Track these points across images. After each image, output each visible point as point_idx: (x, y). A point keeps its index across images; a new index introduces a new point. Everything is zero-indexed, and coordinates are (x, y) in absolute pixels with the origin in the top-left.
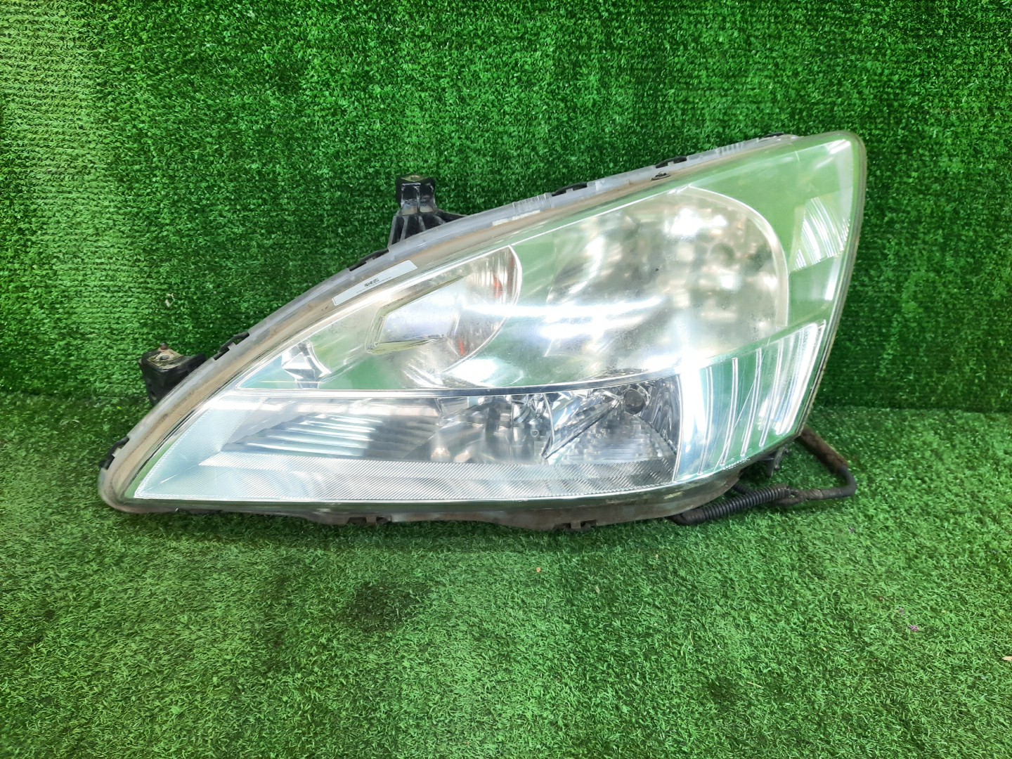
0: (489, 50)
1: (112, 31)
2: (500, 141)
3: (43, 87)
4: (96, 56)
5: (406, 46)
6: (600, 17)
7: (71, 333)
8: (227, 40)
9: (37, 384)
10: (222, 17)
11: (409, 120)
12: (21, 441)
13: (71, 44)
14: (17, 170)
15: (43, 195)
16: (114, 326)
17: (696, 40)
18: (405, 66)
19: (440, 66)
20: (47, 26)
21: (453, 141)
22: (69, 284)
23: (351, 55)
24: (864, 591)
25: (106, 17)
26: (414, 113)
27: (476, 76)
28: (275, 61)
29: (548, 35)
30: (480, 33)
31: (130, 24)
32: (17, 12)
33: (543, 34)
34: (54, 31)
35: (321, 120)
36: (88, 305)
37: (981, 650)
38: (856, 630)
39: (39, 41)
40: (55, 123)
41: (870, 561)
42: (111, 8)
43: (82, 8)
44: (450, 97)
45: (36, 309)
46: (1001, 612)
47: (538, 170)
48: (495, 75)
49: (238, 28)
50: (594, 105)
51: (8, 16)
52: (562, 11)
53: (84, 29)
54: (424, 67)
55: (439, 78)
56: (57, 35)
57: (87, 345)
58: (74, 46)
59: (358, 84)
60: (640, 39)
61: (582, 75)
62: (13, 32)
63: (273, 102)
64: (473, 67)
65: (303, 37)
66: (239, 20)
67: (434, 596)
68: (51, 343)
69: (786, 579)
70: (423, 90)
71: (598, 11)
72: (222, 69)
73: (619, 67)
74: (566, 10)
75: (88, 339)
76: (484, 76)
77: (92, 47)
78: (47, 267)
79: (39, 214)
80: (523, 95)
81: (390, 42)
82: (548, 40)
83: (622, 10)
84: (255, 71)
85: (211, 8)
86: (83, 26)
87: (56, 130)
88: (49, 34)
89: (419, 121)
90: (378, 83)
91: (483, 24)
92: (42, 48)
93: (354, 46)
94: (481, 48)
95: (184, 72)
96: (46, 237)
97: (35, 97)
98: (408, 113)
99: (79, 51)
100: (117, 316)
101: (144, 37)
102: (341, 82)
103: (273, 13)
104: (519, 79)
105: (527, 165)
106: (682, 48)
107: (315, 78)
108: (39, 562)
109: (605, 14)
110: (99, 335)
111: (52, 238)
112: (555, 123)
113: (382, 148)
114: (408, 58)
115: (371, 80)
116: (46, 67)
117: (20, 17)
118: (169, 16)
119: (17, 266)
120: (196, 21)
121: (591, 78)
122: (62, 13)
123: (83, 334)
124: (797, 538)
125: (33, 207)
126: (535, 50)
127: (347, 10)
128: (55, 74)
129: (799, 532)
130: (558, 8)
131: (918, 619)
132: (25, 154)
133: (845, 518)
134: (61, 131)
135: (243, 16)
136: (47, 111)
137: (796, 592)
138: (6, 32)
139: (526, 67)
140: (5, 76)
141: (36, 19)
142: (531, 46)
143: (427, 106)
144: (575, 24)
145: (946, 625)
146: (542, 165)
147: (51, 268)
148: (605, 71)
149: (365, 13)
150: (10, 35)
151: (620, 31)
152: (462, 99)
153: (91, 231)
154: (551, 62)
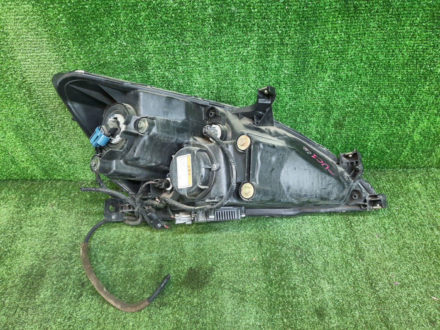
0: (228, 49)
1: (68, 56)
2: (234, 83)
3: (45, 79)
4: (63, 66)
5: (192, 50)
6: (278, 33)
7: (70, 162)
8: (115, 54)
9: (59, 178)
10: (112, 45)
11: (195, 78)
12: (59, 204)
13: (53, 63)
14: (40, 110)
15: (51, 117)
16: (85, 159)
17: (323, 39)
18: (191, 58)
19: (207, 57)
20: (43, 57)
21: (214, 85)
22: (66, 146)
23: (168, 56)
24: (379, 266)
25: (65, 51)
26: (196, 76)
27: (222, 59)
28: (136, 60)
29: (254, 41)
30: (223, 42)
31: (75, 53)
32: (30, 53)
33: (251, 41)
34: (46, 58)
35: (158, 80)
36: (74, 152)
37: (422, 293)
38: (373, 285)
39: (40, 62)
40: (51, 91)
41: (383, 251)
42: (67, 47)
43: (55, 49)
44: (211, 69)
45: (55, 155)
46: (432, 275)
47: (251, 92)
48: (231, 58)
49: (120, 49)
50: (276, 67)
51: (27, 54)
52: (260, 32)
53: (57, 57)
54: (200, 58)
55: (206, 61)
56: (47, 59)
57: (75, 165)
58: (54, 63)
59: (172, 66)
60: (296, 40)
61: (270, 56)
62: (29, 60)
63: (137, 76)
64: (221, 56)
65: (147, 50)
66: (120, 46)
67: (216, 273)
68: (62, 166)
69: (349, 261)
70: (200, 67)
71: (277, 30)
72: (115, 66)
73: (287, 52)
74: (262, 31)
75: (76, 164)
76: (226, 59)
77: (61, 63)
78: (56, 141)
79: (50, 124)
80: (243, 65)
81: (184, 50)
82: (254, 43)
83: (287, 29)
84: (128, 65)
85: (107, 42)
86: (57, 55)
87: (52, 94)
88: (44, 60)
89: (199, 78)
90: (181, 65)
91: (224, 38)
92: (42, 65)
93: (169, 52)
94: (224, 48)
95: (100, 69)
96: (55, 131)
97: (42, 83)
98: (194, 76)
99: (57, 65)
100: (86, 155)
101: (81, 57)
102: (165, 66)
103: (134, 42)
104: (242, 59)
105: (246, 91)
106: (316, 42)
107: (154, 65)
108: (75, 261)
109: (280, 32)
110: (80, 162)
111: (57, 131)
112: (258, 75)
113: (184, 89)
114: (192, 55)
115: (177, 65)
116: (45, 71)
117: (31, 54)
118: (91, 47)
119: (45, 142)
120: (101, 48)
121: (274, 57)
122: (48, 51)
123: (74, 162)
124: (355, 240)
125: (48, 122)
126: (248, 47)
127: (165, 39)
128: (48, 74)
129: (356, 237)
130: (258, 30)
131: (398, 279)
132: (41, 104)
133: (376, 230)
134: (54, 94)
135: (121, 44)
136: (47, 87)
137: (352, 267)
138: (27, 60)
139: (245, 54)
140: (29, 76)
141: (38, 54)
142: (246, 46)
143: (202, 73)
144: (266, 36)
145: (409, 281)
146: (253, 91)
147: (58, 141)
148: (280, 54)
149: (173, 39)
150: (29, 62)
151: (287, 38)
152: (217, 69)
153: (71, 127)
154: (256, 51)
